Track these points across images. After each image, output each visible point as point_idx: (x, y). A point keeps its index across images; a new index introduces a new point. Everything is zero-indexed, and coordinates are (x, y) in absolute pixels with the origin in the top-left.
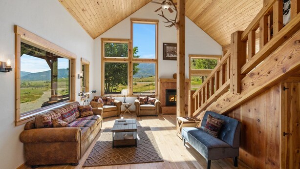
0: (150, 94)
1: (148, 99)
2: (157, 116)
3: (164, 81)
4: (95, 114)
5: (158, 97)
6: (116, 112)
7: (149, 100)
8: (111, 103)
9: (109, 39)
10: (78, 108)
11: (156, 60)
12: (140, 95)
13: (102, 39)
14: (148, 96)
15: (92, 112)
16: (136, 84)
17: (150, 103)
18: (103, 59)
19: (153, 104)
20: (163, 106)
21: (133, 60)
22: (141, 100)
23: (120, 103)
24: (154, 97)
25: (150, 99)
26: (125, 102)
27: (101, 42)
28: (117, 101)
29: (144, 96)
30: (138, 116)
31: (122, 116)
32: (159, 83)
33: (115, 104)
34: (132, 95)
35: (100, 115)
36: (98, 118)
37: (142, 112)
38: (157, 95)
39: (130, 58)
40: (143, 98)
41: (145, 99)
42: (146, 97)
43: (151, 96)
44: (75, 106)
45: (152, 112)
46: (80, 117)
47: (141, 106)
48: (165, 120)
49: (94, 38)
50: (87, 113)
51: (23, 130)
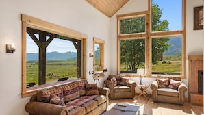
0: (173, 76)
1: (169, 82)
2: (182, 105)
3: (195, 59)
4: (100, 94)
5: (187, 81)
6: (130, 94)
7: (171, 83)
8: (125, 83)
9: (124, 15)
10: (85, 86)
11: (184, 32)
12: (160, 77)
13: (118, 16)
14: (170, 79)
15: (97, 92)
16: (170, 63)
17: (172, 87)
18: (119, 37)
19: (177, 89)
20: (194, 93)
21: (152, 35)
22: (160, 82)
23: (135, 84)
24: (179, 79)
25: (173, 82)
26: (141, 84)
27: (116, 19)
28: (131, 82)
29: (165, 78)
30: (155, 102)
31: (137, 99)
32: (187, 61)
33: (129, 85)
34: (150, 76)
35: (105, 95)
36: (101, 98)
37: (159, 97)
38: (185, 78)
39: (147, 33)
40: (163, 80)
41: (165, 82)
42: (167, 79)
43: (174, 79)
44: (82, 84)
45: (174, 100)
46: (85, 95)
47: (159, 90)
48: (191, 113)
49: (110, 17)
50: (92, 92)
51: (29, 101)
